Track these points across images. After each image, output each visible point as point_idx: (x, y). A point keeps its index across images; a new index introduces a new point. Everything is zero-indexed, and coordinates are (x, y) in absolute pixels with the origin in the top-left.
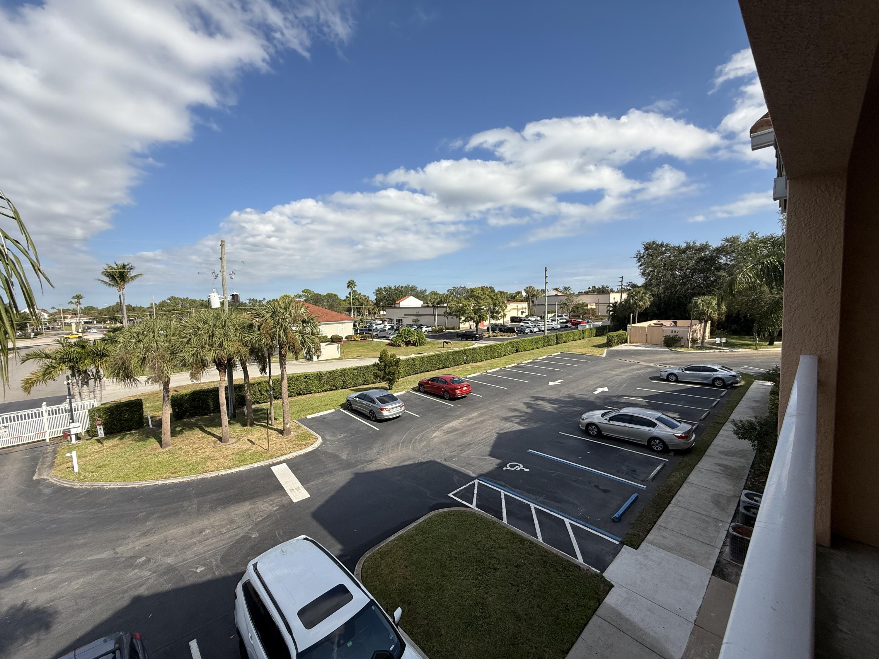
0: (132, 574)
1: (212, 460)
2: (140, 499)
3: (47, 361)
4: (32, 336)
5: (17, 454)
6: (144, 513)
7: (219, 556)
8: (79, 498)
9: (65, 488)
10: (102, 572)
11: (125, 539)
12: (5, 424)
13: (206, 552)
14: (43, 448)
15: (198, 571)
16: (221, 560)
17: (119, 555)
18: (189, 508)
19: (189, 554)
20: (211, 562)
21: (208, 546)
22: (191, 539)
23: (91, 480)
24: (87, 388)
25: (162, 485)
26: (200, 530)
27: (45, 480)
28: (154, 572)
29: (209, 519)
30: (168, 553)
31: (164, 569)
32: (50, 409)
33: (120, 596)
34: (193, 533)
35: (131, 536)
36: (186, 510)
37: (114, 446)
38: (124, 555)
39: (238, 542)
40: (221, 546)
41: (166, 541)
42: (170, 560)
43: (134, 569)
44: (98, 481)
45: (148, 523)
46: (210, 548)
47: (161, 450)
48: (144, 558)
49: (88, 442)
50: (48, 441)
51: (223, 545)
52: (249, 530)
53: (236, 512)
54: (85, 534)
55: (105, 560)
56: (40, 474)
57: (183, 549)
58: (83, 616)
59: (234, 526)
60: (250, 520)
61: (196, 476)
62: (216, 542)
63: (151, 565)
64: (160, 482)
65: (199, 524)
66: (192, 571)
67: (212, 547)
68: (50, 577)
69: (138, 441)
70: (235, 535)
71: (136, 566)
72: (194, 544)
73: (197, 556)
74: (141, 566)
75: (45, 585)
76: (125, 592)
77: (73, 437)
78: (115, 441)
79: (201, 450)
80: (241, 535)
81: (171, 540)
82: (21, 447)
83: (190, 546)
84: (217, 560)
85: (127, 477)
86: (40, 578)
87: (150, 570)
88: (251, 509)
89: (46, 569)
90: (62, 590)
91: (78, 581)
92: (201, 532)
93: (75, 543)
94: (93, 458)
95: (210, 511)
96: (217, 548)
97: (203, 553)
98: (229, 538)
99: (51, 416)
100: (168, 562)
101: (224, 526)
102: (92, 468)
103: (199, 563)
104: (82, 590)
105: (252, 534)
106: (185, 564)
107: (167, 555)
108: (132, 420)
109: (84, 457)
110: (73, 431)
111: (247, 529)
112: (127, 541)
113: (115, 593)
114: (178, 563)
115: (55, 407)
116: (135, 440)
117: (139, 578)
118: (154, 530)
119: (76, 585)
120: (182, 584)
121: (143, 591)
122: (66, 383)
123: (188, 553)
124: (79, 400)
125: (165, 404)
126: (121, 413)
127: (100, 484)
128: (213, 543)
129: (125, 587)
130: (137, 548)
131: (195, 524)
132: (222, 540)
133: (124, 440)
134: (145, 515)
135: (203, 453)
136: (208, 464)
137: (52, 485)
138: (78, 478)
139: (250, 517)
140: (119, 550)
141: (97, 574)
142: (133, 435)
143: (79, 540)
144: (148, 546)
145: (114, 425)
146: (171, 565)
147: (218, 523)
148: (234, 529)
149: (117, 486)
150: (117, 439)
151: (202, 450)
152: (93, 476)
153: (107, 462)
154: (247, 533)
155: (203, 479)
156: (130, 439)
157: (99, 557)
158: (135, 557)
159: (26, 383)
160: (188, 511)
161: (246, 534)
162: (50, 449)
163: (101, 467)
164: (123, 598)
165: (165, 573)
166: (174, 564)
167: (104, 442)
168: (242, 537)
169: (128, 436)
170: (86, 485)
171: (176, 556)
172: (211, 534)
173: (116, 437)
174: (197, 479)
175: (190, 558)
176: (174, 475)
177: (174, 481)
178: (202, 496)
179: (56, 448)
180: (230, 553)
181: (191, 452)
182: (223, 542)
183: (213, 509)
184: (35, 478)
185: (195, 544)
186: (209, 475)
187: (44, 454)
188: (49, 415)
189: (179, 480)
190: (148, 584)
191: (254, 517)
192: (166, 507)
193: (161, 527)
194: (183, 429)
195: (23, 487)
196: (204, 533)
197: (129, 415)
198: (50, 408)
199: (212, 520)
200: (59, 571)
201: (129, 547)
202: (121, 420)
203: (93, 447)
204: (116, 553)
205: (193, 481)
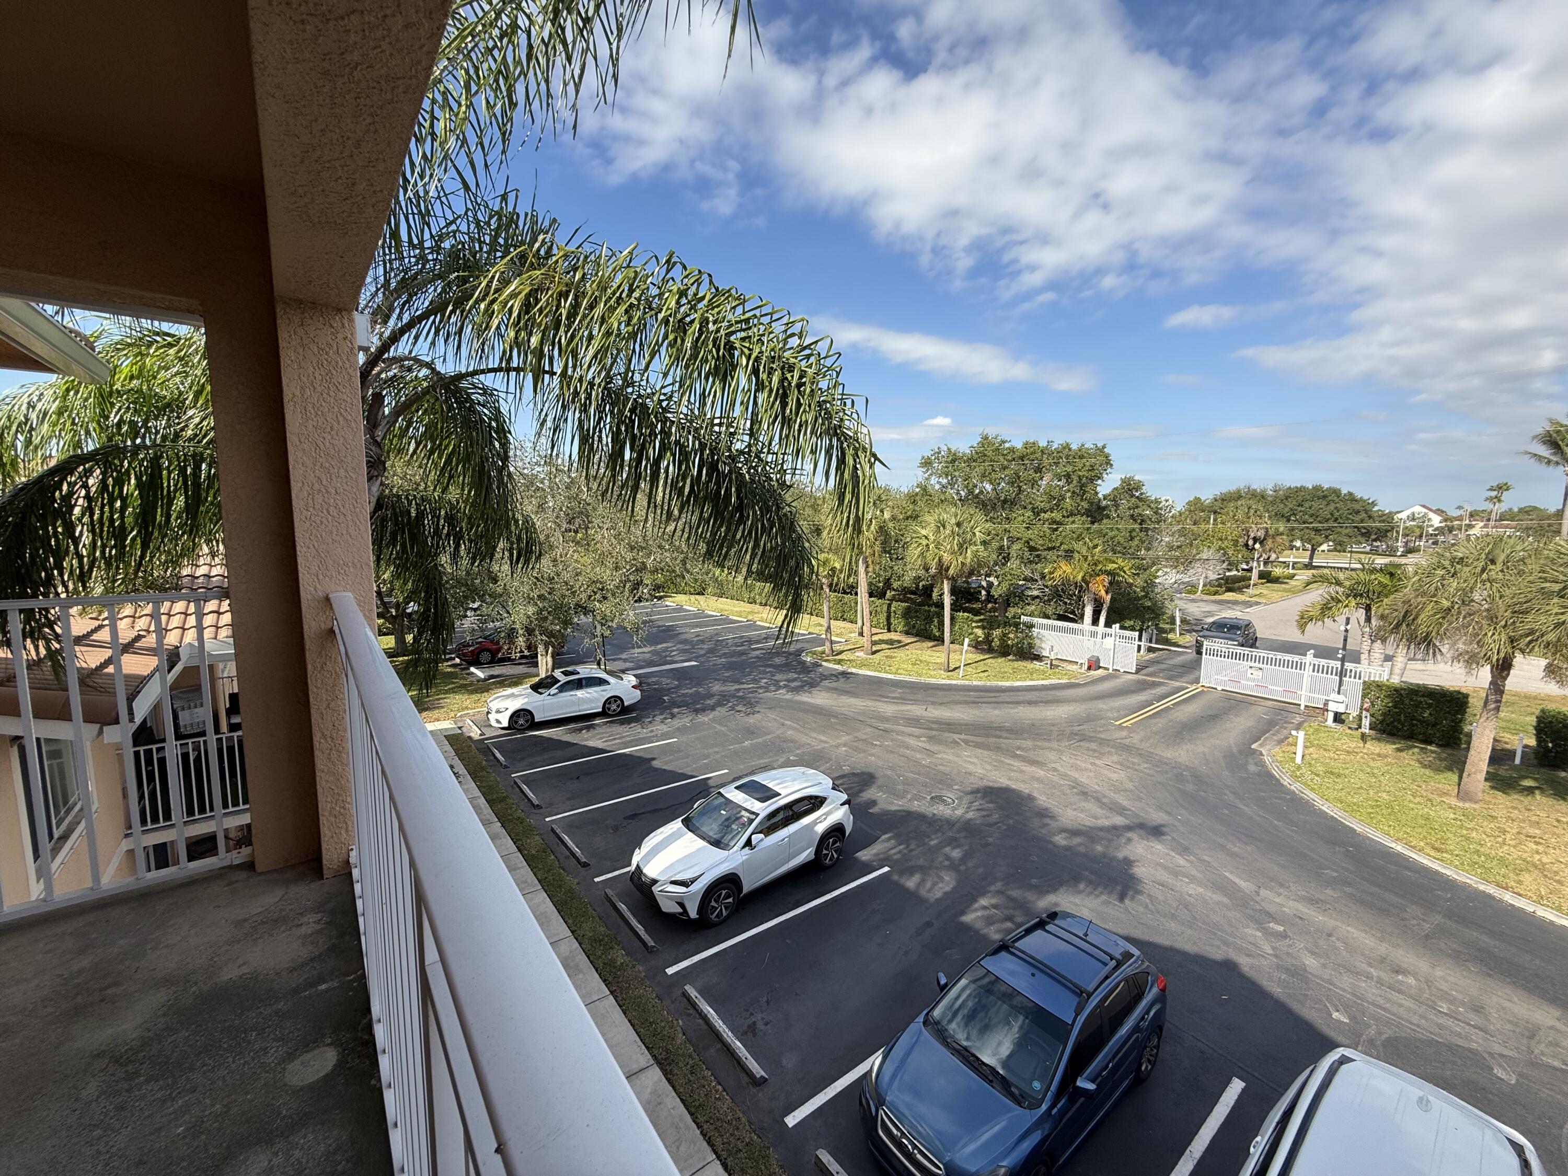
0: (1252, 932)
1: (1546, 876)
2: (1348, 851)
3: (1332, 589)
4: (1399, 554)
5: (1260, 708)
6: (1335, 874)
7: (1389, 1032)
8: (1276, 798)
9: (1273, 776)
10: (1225, 900)
11: (1282, 885)
12: (1261, 665)
13: (1373, 1004)
14: (1290, 715)
15: (1335, 1015)
16: (1389, 1039)
17: (1258, 899)
18: (1414, 922)
19: (1346, 981)
20: (1368, 1026)
21: (1389, 1001)
22: (1370, 965)
23: (1305, 784)
24: (1381, 646)
25: (1400, 855)
26: (1398, 966)
27: (1262, 754)
28: (1276, 956)
29: (1434, 966)
30: (1317, 951)
31: (1293, 965)
32: (1317, 663)
33: (1217, 943)
34: (1383, 960)
35: (1292, 888)
36: (1404, 919)
37: (1379, 755)
38: (1263, 904)
39: (1452, 1048)
40: (1411, 1023)
41: (1330, 935)
42: (1310, 962)
43: (1258, 929)
44: (1313, 789)
45: (1329, 891)
46: (1388, 1005)
47: (1454, 801)
48: (1282, 929)
49: (1349, 731)
50: (1302, 707)
51: (1418, 1026)
52: (1501, 1056)
53: (1506, 1004)
54: (1246, 844)
55: (1240, 890)
56: (1261, 745)
57: (1344, 967)
58: (1173, 926)
59: (1474, 1019)
60: (1525, 1041)
61: (1477, 882)
62: (1408, 1010)
63: (1282, 944)
64: (1399, 848)
65: (1405, 956)
66: (1325, 1006)
67: (1395, 1009)
68: (1182, 862)
69: (1425, 766)
70: (1459, 1035)
71: (1263, 928)
72: (1367, 977)
73: (1355, 995)
74: (1268, 933)
75: (1170, 865)
76: (1226, 943)
77: (1331, 716)
78: (1388, 748)
79: (1537, 843)
80: (1474, 1046)
81: (1338, 939)
82: (1271, 702)
83: (1357, 973)
84: (1380, 1034)
85: (1352, 809)
86: (1173, 854)
87: (1274, 948)
88: (1552, 1028)
89: (1184, 850)
90: (1179, 884)
91: (1198, 888)
92: (1397, 972)
93: (1230, 846)
94: (1336, 757)
95: (1449, 956)
96: (1399, 1017)
97: (1368, 1002)
98: (1441, 1027)
99: (1315, 673)
100: (1307, 962)
101: (1452, 1001)
102: (1320, 769)
103: (1346, 1008)
104: (1192, 900)
105: (1501, 1066)
106: (1325, 987)
107: (1313, 953)
108: (1434, 725)
109: (1325, 750)
110: (1332, 707)
111: (1497, 1048)
112: (1281, 890)
113: (1215, 934)
114: (1317, 977)
115: (1323, 662)
116: (1420, 763)
117: (1254, 944)
118: (1328, 906)
119: (1193, 890)
120: (1295, 1006)
121: (1244, 963)
122: (1343, 628)
123: (1346, 978)
124: (1366, 662)
125: (1485, 715)
126: (1418, 706)
127: (1313, 795)
128: (1401, 1006)
129: (1231, 939)
130: (1284, 909)
131: (1401, 952)
132: (1423, 1017)
133: (1403, 754)
134: (1335, 878)
135: (1538, 853)
136: (1527, 878)
137: (1263, 765)
138: (1294, 771)
139: (1532, 1037)
140: (1264, 893)
141: (1218, 897)
142: (1425, 753)
143: (1235, 846)
144: (1301, 918)
145: (1399, 721)
146: (1305, 970)
147: (1444, 986)
148: (1469, 1024)
149: (1332, 814)
150: (1394, 747)
151: (1541, 848)
152: (1312, 780)
153: (1347, 772)
154: (1491, 1054)
155: (1490, 897)
156: (1414, 758)
157: (1237, 880)
158: (1272, 917)
159: (1302, 618)
160: (1407, 923)
161: (1487, 1056)
162: (1298, 719)
163: (1332, 773)
164: (1219, 948)
165: (1287, 970)
166: (1310, 973)
167: (1368, 743)
168: (1470, 1050)
169: (1416, 750)
170: (1295, 787)
171: (1324, 966)
172: (1413, 992)
173: (1394, 743)
174: (1476, 890)
175: (1341, 989)
176: (1433, 853)
177: (1425, 862)
178: (1457, 922)
179: (1303, 722)
180: (1417, 1047)
181: (1508, 836)
182: (1423, 1021)
183: (1457, 957)
184: (1254, 746)
185: (1369, 977)
186: (1508, 897)
187: (1286, 722)
188: (1314, 671)
189: (1435, 866)
190: (1255, 962)
191: (1542, 1047)
192: (1375, 889)
193: (1341, 911)
194: (1537, 788)
195: (1235, 750)
196: (1400, 977)
197: (1430, 714)
198: (1317, 661)
199: (1439, 972)
200: (1191, 862)
201: (1277, 900)
202: (1413, 718)
203: (1347, 740)
204: (1258, 894)
205: (1465, 887)
